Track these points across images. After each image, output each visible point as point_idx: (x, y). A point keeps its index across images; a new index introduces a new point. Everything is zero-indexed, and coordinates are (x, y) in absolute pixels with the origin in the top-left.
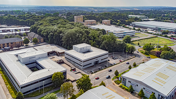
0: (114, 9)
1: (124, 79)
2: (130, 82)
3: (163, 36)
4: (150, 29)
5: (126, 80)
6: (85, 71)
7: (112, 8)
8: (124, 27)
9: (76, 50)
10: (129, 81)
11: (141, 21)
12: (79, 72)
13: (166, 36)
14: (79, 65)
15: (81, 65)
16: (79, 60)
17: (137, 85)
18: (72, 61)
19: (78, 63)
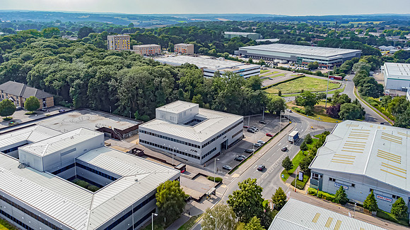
0: (176, 19)
1: (317, 175)
2: (334, 180)
3: (314, 74)
4: (281, 61)
5: (321, 176)
6: (208, 168)
7: (170, 18)
8: (226, 58)
9: (166, 120)
10: (331, 179)
11: (256, 44)
12: (199, 174)
13: (319, 74)
14: (190, 155)
15: (196, 157)
16: (190, 145)
17: (353, 185)
18: (167, 148)
19: (186, 151)
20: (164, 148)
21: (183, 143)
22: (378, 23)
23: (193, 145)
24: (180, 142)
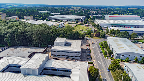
1: (118, 55)
2: (124, 55)
3: (80, 24)
5: (120, 55)
9: (59, 45)
14: (75, 57)
15: (78, 57)
16: (75, 53)
17: (129, 56)
18: (65, 56)
19: (74, 55)
20: (64, 56)
21: (73, 52)
22: (80, 8)
23: (77, 53)
24: (71, 52)
